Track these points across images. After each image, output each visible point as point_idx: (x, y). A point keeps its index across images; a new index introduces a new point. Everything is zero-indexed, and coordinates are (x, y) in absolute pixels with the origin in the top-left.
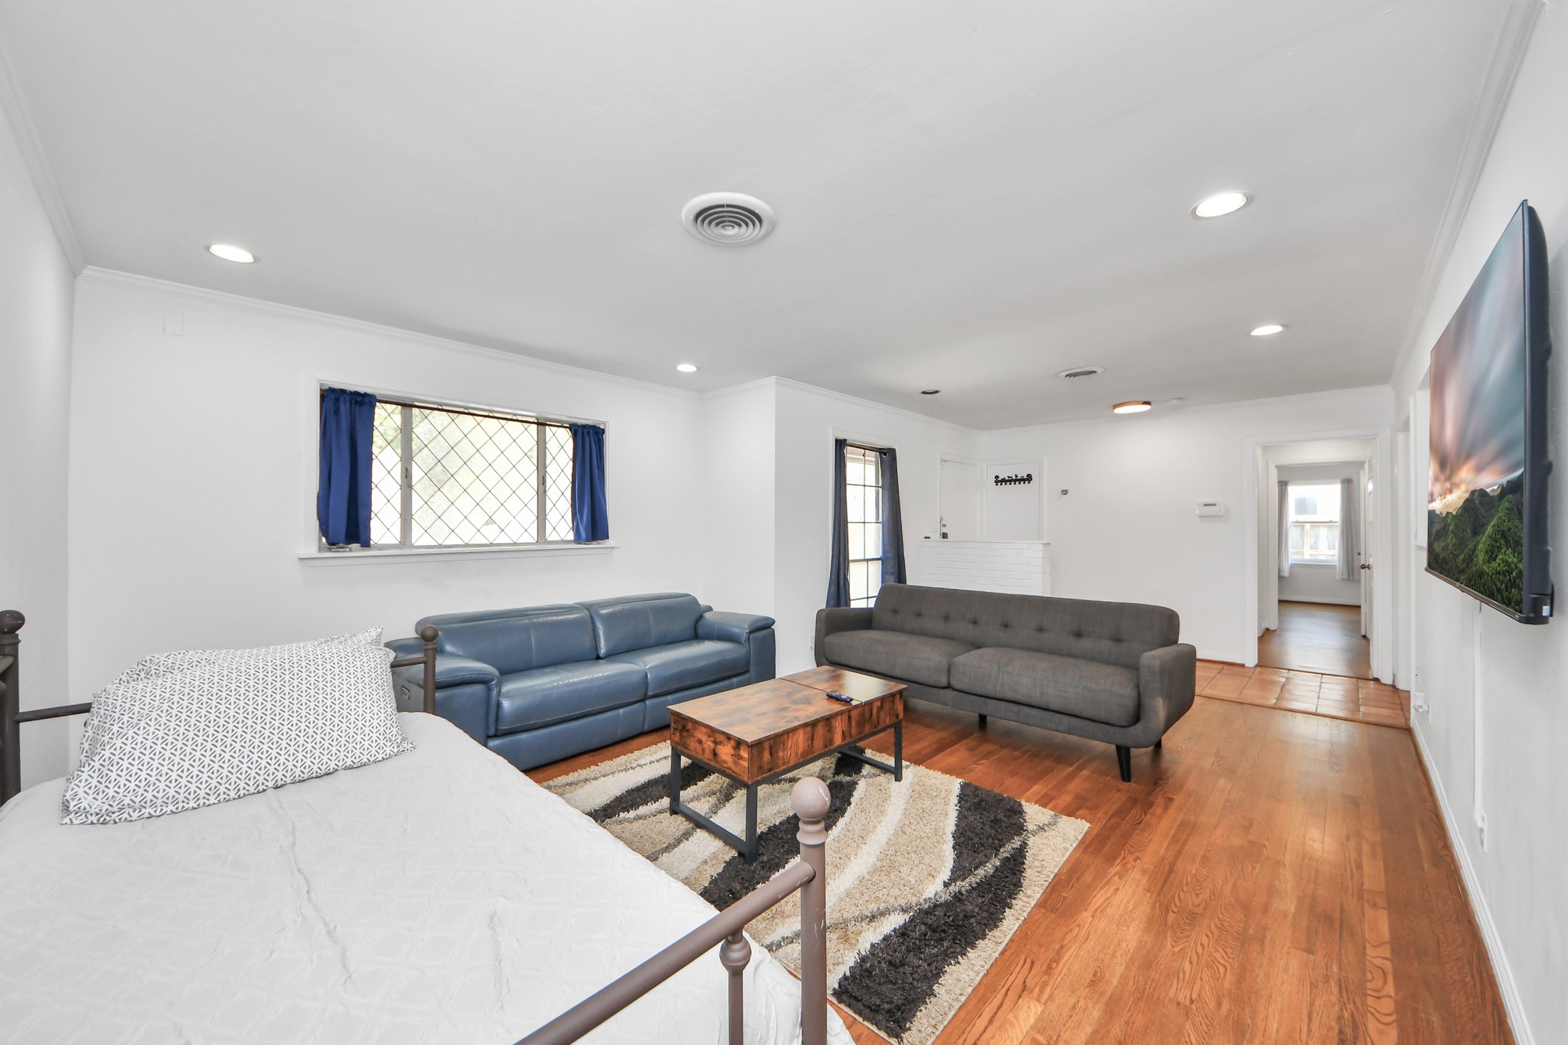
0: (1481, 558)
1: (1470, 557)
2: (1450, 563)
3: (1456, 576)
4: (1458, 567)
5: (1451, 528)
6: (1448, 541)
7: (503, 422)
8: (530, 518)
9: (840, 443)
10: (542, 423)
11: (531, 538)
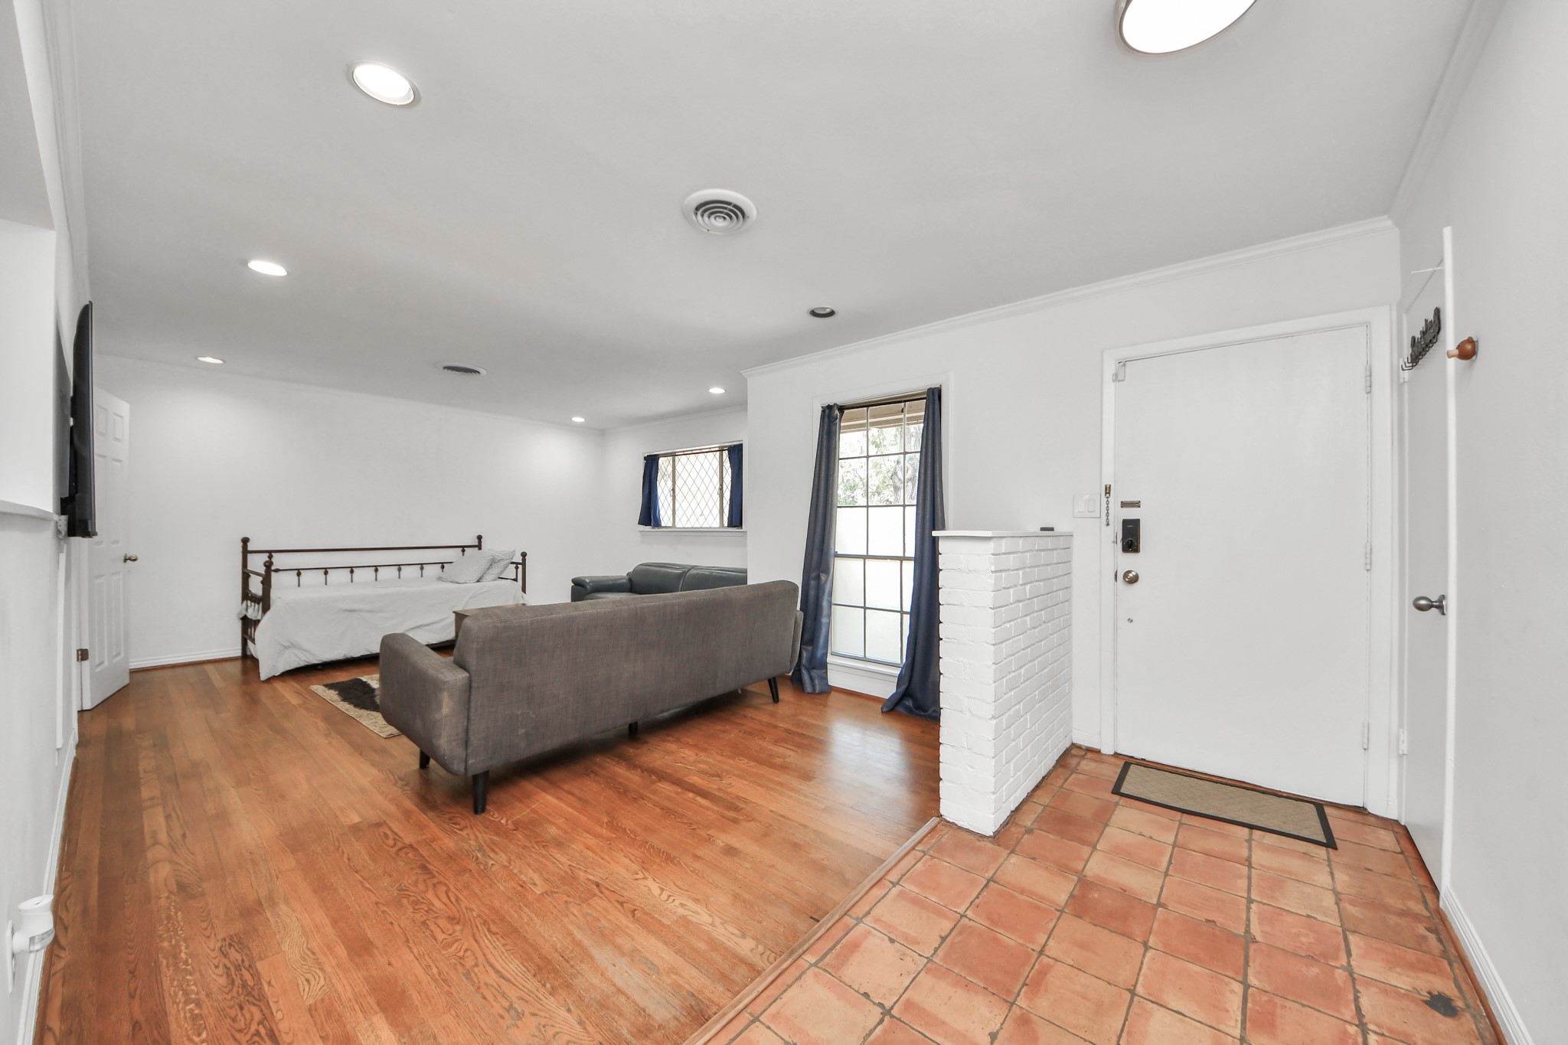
7: (706, 454)
8: (716, 511)
9: (827, 411)
10: (721, 450)
11: (716, 524)
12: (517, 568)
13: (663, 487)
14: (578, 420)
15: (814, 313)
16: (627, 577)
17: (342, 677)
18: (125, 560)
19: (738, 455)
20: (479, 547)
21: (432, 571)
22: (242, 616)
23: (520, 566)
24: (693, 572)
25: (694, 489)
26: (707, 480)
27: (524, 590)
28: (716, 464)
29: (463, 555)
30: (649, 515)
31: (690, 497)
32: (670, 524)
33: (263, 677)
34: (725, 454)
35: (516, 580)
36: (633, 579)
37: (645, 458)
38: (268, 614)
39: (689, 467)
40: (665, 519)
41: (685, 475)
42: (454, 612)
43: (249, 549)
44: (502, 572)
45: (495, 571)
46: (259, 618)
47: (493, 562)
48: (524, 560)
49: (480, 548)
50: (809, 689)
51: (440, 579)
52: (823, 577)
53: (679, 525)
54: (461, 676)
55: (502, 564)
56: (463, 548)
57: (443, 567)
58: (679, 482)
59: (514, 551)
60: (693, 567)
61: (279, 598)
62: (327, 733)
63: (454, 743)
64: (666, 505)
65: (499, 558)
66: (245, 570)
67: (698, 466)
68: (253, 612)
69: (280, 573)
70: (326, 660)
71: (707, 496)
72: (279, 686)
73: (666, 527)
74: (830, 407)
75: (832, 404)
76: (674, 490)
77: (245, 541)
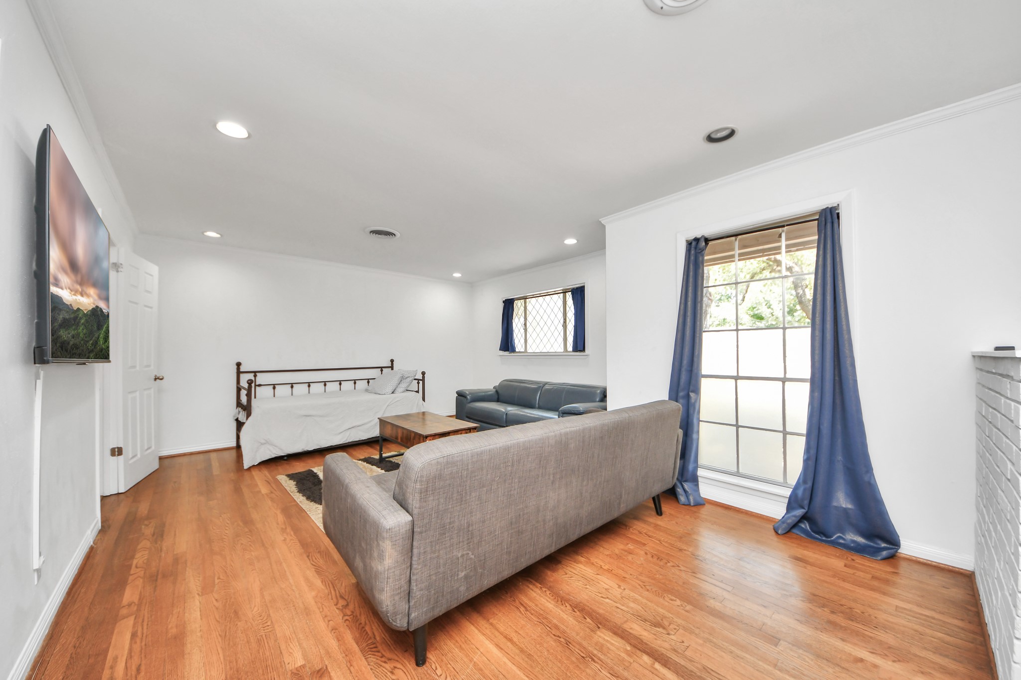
0: (101, 342)
1: (96, 341)
2: (81, 348)
3: (86, 356)
4: (88, 349)
5: (82, 321)
6: (79, 331)
7: (551, 296)
8: (561, 339)
9: (694, 244)
10: (565, 292)
11: (561, 349)
12: (418, 383)
13: (517, 323)
14: (457, 275)
15: (710, 139)
16: (494, 390)
17: (300, 467)
18: (155, 379)
19: (581, 294)
20: (392, 367)
21: (361, 385)
22: (236, 418)
23: (421, 382)
24: (547, 387)
25: (542, 323)
26: (552, 316)
27: (424, 399)
28: (560, 303)
29: (382, 374)
30: (507, 344)
31: (538, 329)
32: (523, 350)
33: (246, 467)
34: (569, 296)
35: (418, 392)
36: (500, 392)
37: (504, 302)
38: (250, 418)
39: (537, 306)
40: (519, 344)
41: (534, 313)
42: (378, 418)
43: (242, 370)
44: (408, 386)
45: (403, 386)
46: (244, 421)
47: (402, 378)
48: (424, 377)
49: (392, 369)
50: (682, 499)
51: (367, 390)
52: (692, 395)
53: (529, 350)
54: (404, 518)
55: (409, 379)
56: (382, 368)
57: (368, 382)
58: (529, 318)
59: (417, 371)
60: (546, 383)
61: (258, 407)
62: (284, 527)
63: (397, 598)
64: (519, 336)
65: (406, 376)
66: (238, 386)
67: (545, 305)
68: (242, 417)
69: (262, 387)
70: (290, 453)
71: (553, 328)
72: (255, 473)
73: (519, 352)
74: (697, 240)
75: (699, 236)
76: (525, 324)
77: (239, 365)
